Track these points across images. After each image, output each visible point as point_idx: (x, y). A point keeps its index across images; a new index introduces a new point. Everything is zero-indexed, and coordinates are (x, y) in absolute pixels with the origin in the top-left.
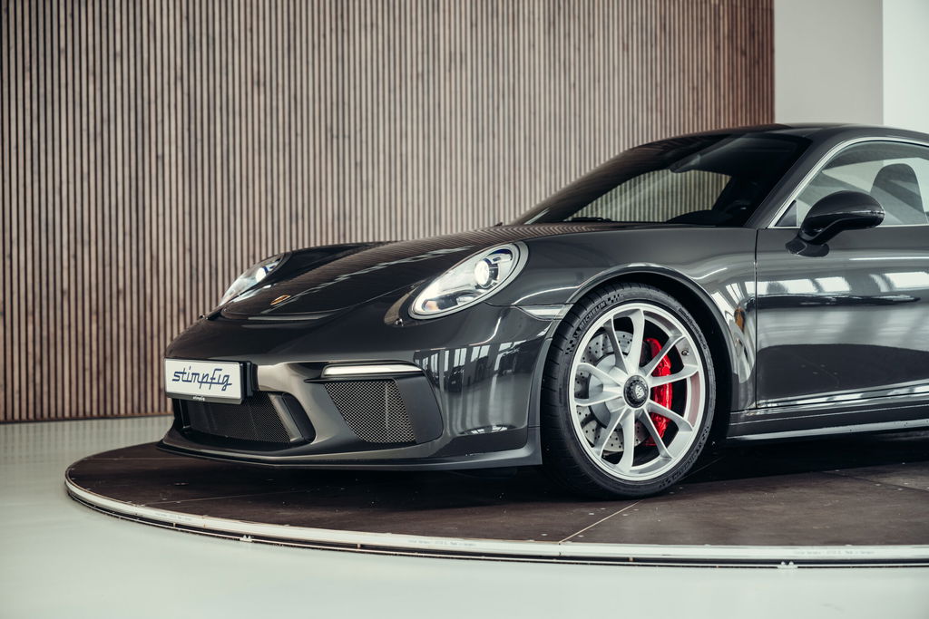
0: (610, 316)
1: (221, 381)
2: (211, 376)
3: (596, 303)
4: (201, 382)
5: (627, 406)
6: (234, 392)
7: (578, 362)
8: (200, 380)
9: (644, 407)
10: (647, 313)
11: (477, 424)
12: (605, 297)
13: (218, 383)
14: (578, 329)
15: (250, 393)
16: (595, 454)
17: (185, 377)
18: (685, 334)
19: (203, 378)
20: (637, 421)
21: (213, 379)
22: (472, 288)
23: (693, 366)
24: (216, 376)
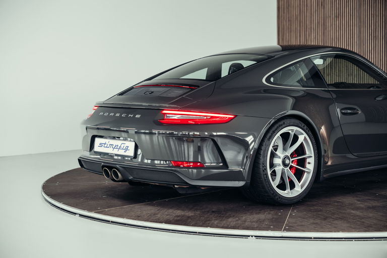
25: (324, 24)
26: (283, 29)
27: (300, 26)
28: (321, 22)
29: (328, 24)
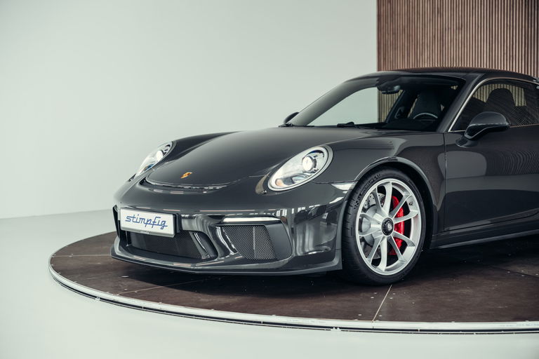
0: (375, 186)
1: (160, 224)
2: (153, 221)
3: (369, 180)
4: (146, 224)
5: (383, 235)
6: (169, 230)
7: (360, 212)
8: (146, 222)
9: (391, 235)
10: (393, 184)
11: (311, 249)
12: (373, 177)
13: (158, 225)
14: (360, 195)
15: (178, 231)
16: (368, 262)
17: (135, 220)
18: (412, 194)
19: (148, 221)
20: (388, 242)
21: (154, 222)
22: (302, 172)
23: (415, 211)
24: (157, 220)
25: (442, 39)
26: (385, 45)
27: (409, 41)
28: (438, 35)
29: (447, 38)
